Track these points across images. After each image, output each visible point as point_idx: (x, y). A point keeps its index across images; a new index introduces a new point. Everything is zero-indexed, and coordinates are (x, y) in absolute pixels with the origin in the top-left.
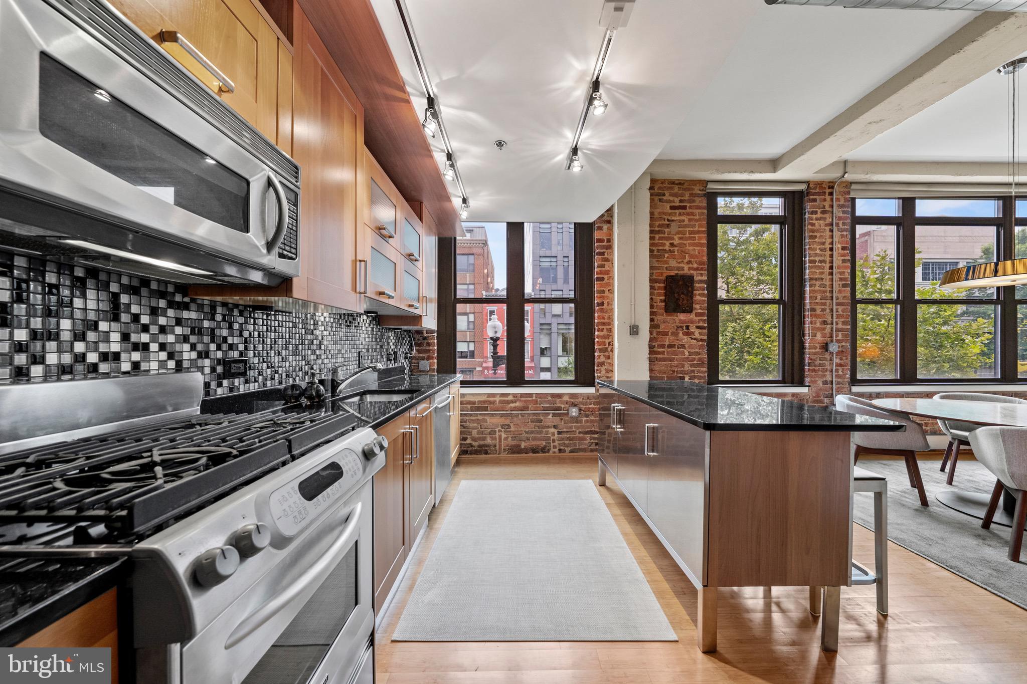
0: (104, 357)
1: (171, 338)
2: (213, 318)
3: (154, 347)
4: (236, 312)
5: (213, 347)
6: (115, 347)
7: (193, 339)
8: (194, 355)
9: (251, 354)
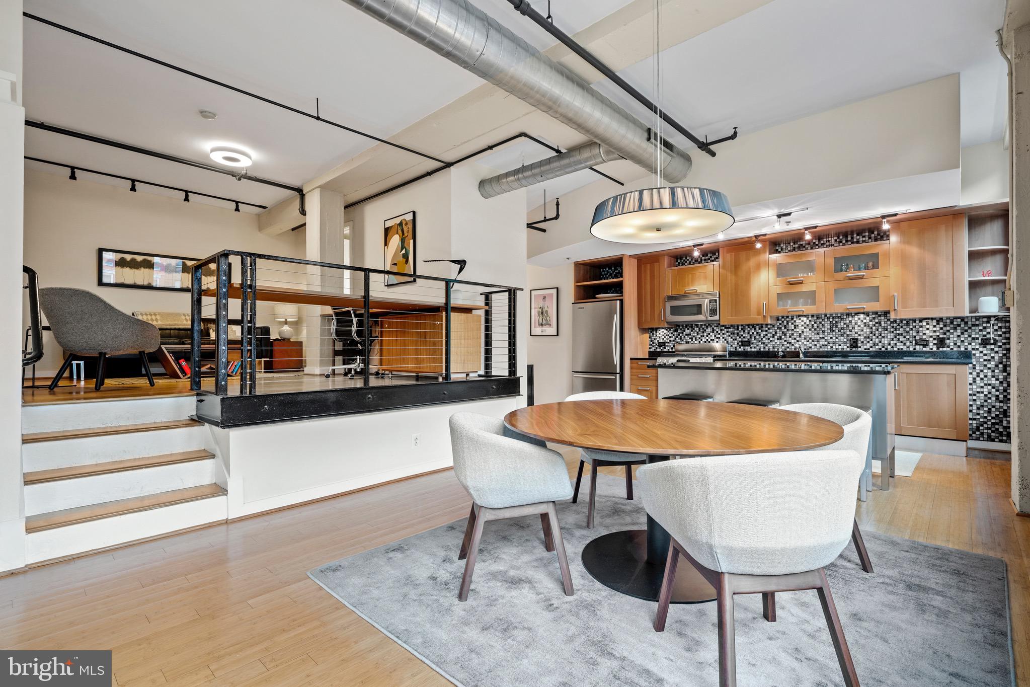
0: (711, 340)
1: (725, 336)
2: (738, 329)
3: (721, 338)
4: (747, 327)
5: (738, 337)
6: (713, 338)
7: (731, 336)
8: (732, 340)
9: (753, 339)
